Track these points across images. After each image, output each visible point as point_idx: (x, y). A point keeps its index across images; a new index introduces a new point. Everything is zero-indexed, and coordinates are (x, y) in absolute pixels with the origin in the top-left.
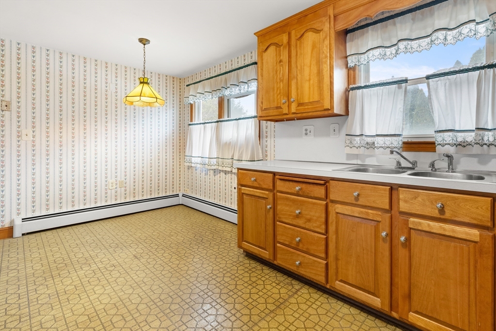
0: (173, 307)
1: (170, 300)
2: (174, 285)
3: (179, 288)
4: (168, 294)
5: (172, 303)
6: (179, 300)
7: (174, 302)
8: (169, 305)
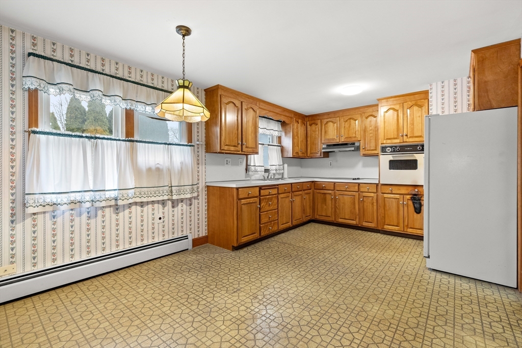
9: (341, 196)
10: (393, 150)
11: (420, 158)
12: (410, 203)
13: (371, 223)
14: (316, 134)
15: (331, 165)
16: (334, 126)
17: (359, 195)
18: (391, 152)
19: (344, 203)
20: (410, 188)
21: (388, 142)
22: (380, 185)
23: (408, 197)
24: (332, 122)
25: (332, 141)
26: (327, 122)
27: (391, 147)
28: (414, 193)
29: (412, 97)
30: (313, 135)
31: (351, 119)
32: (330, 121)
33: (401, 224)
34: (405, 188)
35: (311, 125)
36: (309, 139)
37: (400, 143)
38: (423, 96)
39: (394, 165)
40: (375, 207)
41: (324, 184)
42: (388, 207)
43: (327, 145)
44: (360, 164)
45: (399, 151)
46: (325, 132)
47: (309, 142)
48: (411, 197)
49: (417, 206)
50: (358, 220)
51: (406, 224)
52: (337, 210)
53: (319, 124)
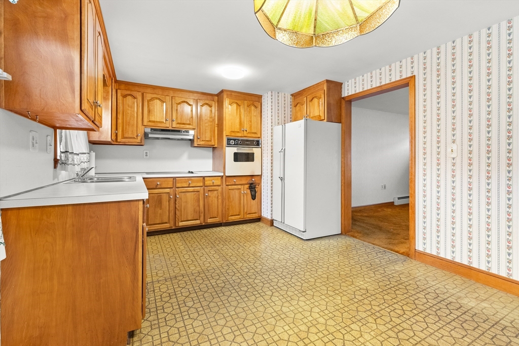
0: (245, 289)
1: (247, 294)
2: (243, 308)
3: (239, 303)
4: (249, 300)
5: (246, 291)
6: (240, 293)
7: (244, 292)
8: (248, 291)
9: (183, 194)
10: (236, 142)
11: (256, 151)
12: (249, 191)
13: (216, 217)
14: (134, 111)
15: (146, 155)
16: (162, 106)
17: (204, 189)
18: (235, 144)
19: (186, 202)
20: (249, 178)
21: (232, 135)
22: (224, 177)
23: (247, 186)
24: (159, 99)
25: (159, 125)
26: (152, 99)
27: (235, 140)
28: (251, 182)
29: (250, 97)
30: (129, 112)
31: (184, 102)
32: (157, 98)
33: (242, 213)
34: (245, 178)
35: (125, 96)
36: (120, 117)
37: (241, 137)
38: (257, 99)
39: (237, 157)
40: (220, 201)
41: (159, 181)
42: (232, 199)
43: (151, 129)
44: (185, 156)
45: (241, 145)
46: (149, 111)
47: (120, 121)
48: (249, 187)
49: (253, 193)
50: (202, 218)
51: (246, 211)
52: (177, 212)
53: (140, 99)
